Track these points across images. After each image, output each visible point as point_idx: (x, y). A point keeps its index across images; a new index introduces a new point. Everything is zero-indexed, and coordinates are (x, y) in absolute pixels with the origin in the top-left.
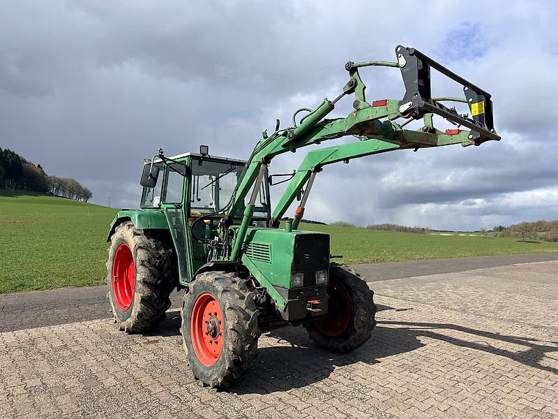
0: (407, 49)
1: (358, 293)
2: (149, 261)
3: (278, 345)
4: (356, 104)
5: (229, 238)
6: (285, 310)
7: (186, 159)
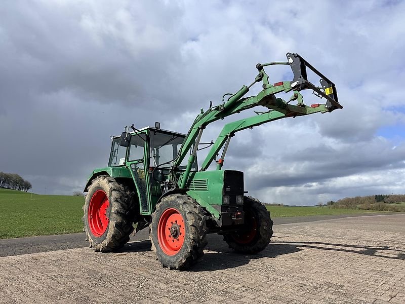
0: (293, 54)
1: (261, 212)
2: (121, 198)
3: (208, 253)
4: (264, 86)
5: (176, 180)
6: (219, 219)
7: (146, 131)
